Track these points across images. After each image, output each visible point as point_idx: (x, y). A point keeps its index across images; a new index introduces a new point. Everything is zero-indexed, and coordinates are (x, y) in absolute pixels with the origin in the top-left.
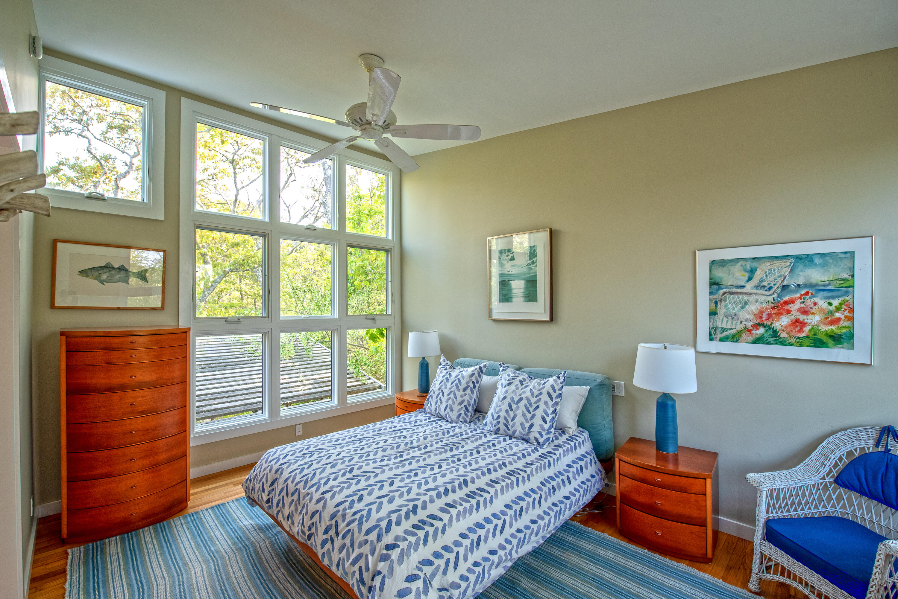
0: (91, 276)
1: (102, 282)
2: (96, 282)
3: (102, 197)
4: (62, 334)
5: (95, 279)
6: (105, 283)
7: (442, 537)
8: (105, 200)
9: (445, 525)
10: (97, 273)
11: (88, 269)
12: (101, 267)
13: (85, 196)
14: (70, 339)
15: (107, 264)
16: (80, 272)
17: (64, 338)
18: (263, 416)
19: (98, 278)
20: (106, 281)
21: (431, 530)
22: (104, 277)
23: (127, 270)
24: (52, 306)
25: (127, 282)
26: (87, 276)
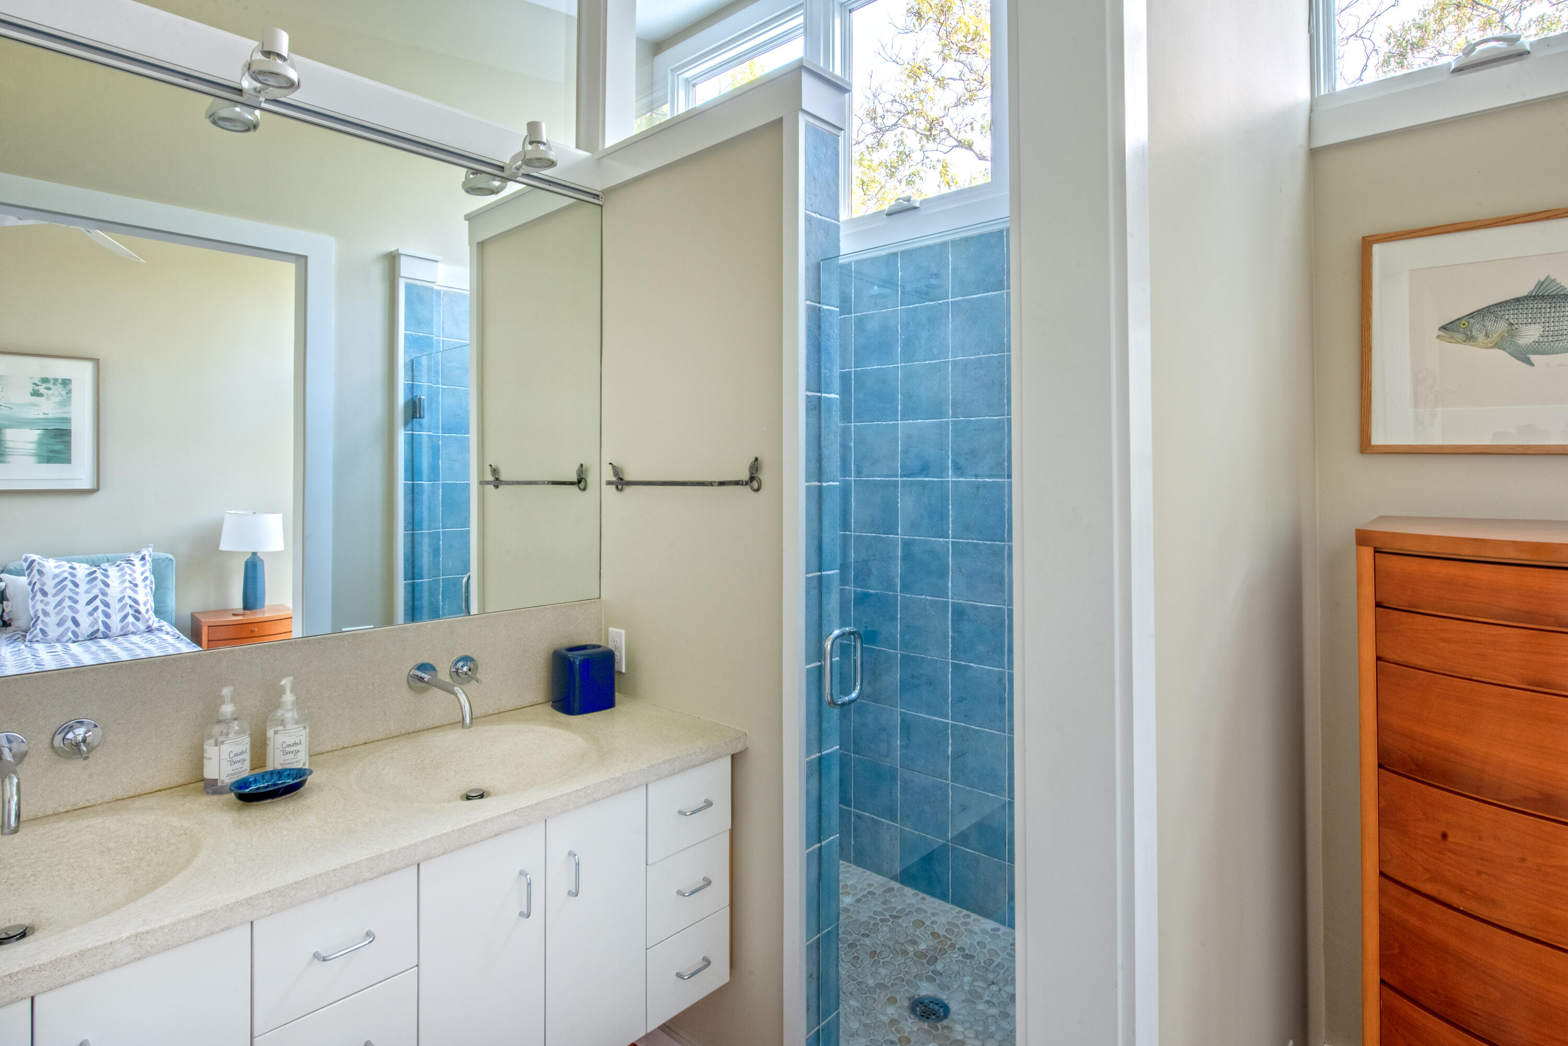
0: (1481, 337)
1: (1523, 356)
2: (1501, 356)
3: (1515, 48)
4: (1363, 538)
5: (1497, 346)
6: (1533, 358)
8: (1522, 54)
10: (1502, 326)
11: (1471, 315)
12: (1517, 300)
13: (1453, 67)
14: (1385, 560)
15: (1541, 284)
16: (1444, 328)
17: (1368, 552)
19: (1505, 343)
20: (1538, 348)
22: (1530, 334)
24: (1365, 446)
26: (1469, 339)
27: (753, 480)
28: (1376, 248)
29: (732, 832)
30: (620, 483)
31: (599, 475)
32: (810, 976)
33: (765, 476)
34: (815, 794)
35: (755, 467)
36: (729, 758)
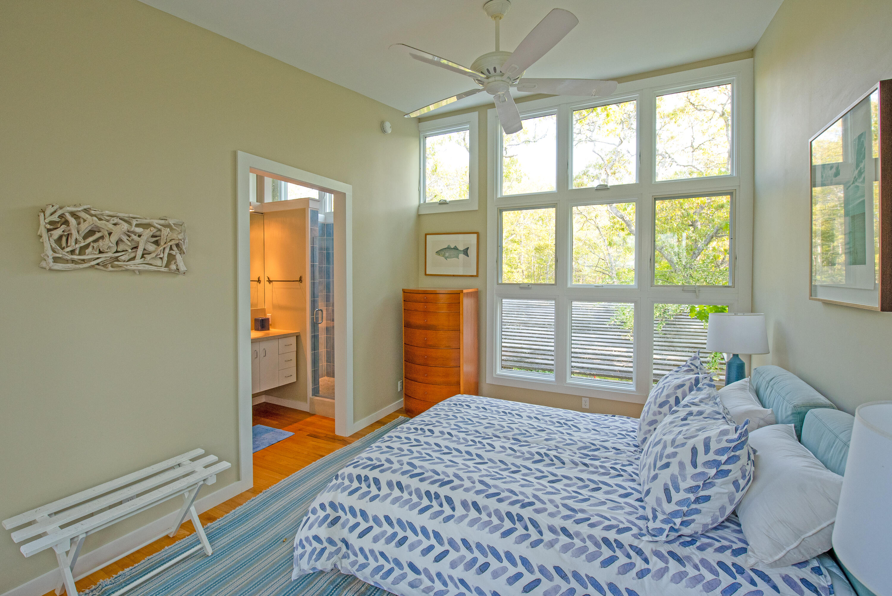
1: (446, 258)
5: (443, 256)
7: (367, 502)
9: (378, 495)
18: (550, 377)
21: (364, 489)
22: (447, 254)
23: (458, 249)
25: (458, 257)
27: (300, 280)
28: (427, 236)
29: (297, 351)
30: (270, 281)
31: (263, 279)
32: (312, 376)
33: (303, 279)
34: (313, 342)
35: (301, 278)
36: (295, 337)
